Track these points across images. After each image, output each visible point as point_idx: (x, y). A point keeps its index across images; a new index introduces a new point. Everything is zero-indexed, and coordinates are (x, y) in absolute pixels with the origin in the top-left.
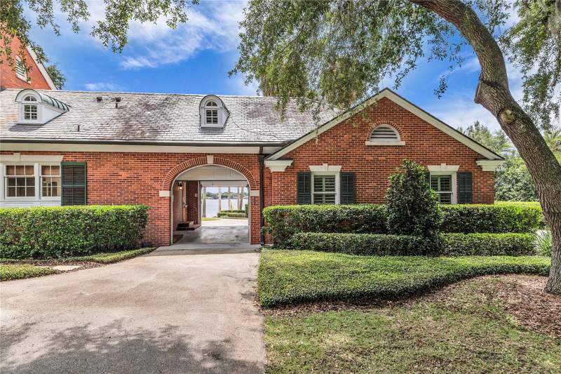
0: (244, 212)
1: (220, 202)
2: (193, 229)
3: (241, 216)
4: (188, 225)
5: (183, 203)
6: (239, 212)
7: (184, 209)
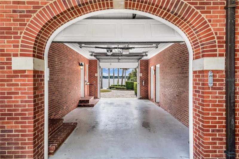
0: (124, 86)
1: (109, 80)
2: (92, 106)
3: (123, 89)
4: (88, 101)
5: (85, 81)
6: (122, 86)
7: (86, 86)
